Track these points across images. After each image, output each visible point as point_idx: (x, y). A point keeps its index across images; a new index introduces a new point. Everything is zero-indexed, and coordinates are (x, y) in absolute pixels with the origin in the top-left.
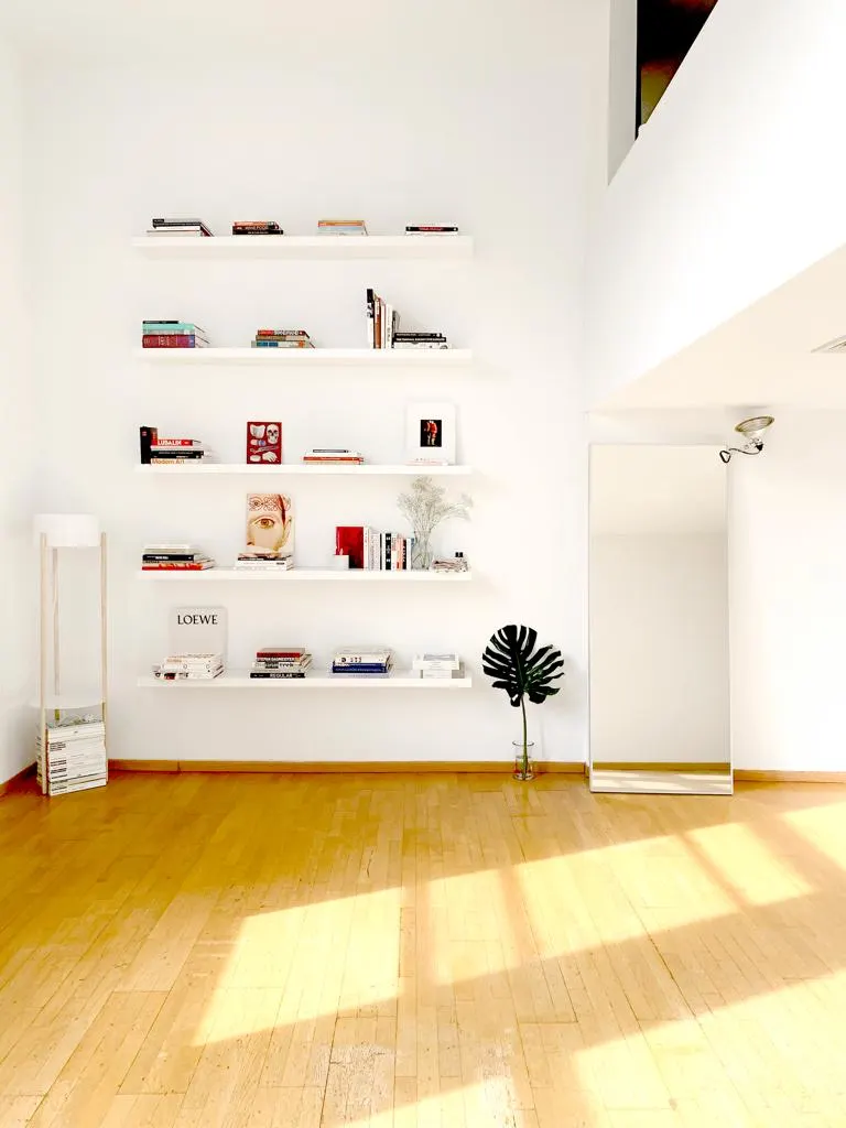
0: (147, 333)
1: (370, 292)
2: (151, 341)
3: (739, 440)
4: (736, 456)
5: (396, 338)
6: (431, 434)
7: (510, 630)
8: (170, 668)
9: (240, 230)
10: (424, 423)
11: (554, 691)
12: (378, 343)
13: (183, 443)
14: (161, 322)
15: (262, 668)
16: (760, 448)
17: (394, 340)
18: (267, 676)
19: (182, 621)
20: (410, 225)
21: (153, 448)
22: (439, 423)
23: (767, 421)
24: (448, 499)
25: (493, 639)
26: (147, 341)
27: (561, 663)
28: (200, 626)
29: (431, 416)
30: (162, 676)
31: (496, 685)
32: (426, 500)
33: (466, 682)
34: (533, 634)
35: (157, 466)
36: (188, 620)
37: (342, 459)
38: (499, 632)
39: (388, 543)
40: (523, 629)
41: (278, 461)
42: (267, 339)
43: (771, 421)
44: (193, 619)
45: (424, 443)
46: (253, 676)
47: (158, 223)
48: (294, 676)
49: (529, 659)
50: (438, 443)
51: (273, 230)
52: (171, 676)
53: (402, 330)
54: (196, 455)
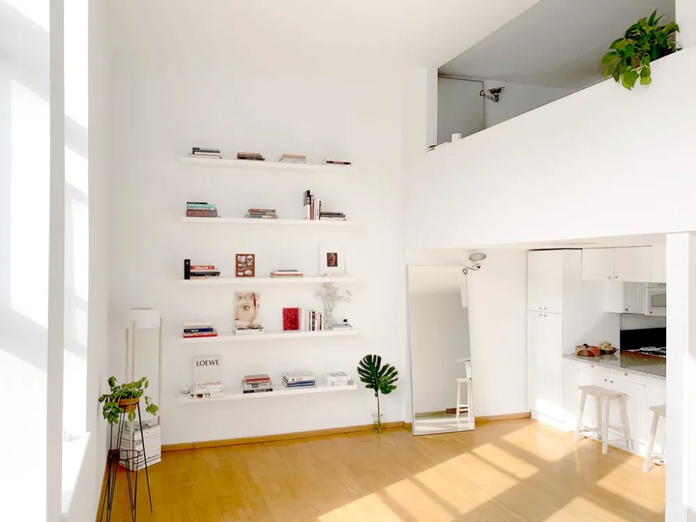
0: (189, 209)
1: (308, 192)
2: (191, 213)
3: (470, 264)
4: (469, 271)
5: (321, 215)
6: (332, 260)
7: (369, 357)
8: (200, 392)
9: (241, 157)
10: (329, 255)
11: (395, 387)
12: (312, 217)
13: (209, 267)
14: (197, 203)
15: (249, 387)
16: (479, 267)
17: (320, 216)
18: (253, 391)
19: (199, 364)
20: (329, 160)
21: (192, 271)
22: (336, 254)
23: (483, 257)
24: (340, 293)
25: (361, 363)
26: (189, 213)
27: (396, 373)
28: (209, 367)
29: (332, 251)
30: (195, 396)
31: (367, 387)
32: (329, 294)
33: (354, 387)
34: (380, 359)
35: (193, 281)
36: (202, 363)
37: (294, 275)
38: (364, 359)
39: (314, 317)
40: (375, 356)
41: (253, 275)
42: (255, 213)
43: (485, 257)
44: (206, 363)
45: (329, 265)
46: (245, 392)
47: (195, 150)
48: (267, 390)
49: (379, 372)
50: (336, 265)
51: (259, 158)
52: (200, 396)
53: (323, 210)
54: (216, 274)
